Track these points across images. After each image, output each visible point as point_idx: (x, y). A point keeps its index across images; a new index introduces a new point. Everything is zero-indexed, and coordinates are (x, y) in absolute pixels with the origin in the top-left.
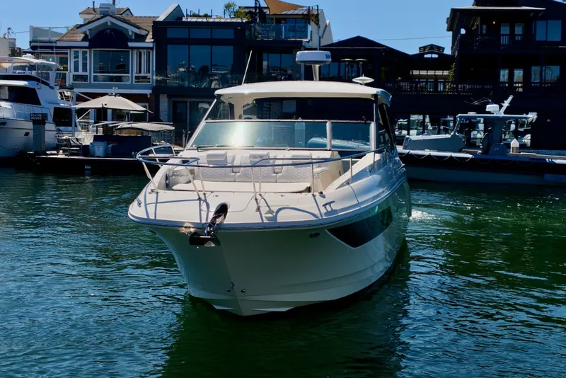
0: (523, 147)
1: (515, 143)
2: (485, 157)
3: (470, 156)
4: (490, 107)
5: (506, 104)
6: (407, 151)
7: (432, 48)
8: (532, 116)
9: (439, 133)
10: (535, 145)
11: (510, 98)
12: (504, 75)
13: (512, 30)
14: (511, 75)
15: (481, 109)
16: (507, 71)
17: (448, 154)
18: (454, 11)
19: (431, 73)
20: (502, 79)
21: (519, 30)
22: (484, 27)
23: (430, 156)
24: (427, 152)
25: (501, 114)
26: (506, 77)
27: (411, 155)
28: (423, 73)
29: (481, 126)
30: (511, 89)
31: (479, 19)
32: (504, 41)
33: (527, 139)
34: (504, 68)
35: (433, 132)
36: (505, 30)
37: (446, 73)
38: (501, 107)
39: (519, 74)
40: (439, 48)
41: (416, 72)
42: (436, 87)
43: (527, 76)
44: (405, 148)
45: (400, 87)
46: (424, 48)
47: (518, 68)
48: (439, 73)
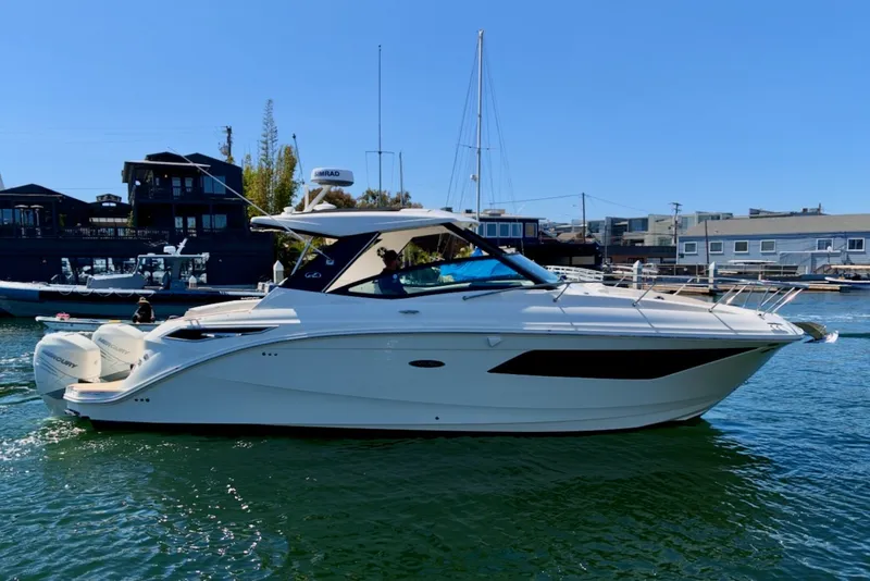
0: (200, 284)
1: (192, 280)
2: (167, 292)
3: (153, 292)
4: (166, 249)
5: (182, 245)
6: (90, 290)
7: (110, 198)
8: (206, 255)
9: (122, 273)
10: (210, 282)
11: (185, 241)
12: (178, 222)
13: (183, 182)
14: (185, 223)
15: (159, 251)
16: (181, 220)
17: (132, 291)
18: (128, 165)
19: (110, 220)
20: (177, 226)
21: (189, 183)
22: (157, 179)
23: (114, 294)
24: (111, 291)
25: (178, 255)
26: (181, 226)
27: (96, 294)
28: (103, 220)
29: (162, 267)
30: (186, 234)
31: (151, 172)
32: (177, 192)
33: (204, 278)
34: (179, 215)
35: (116, 272)
36: (176, 182)
37: (125, 220)
38: (177, 248)
39: (191, 222)
40: (116, 197)
41: (95, 220)
42: (116, 232)
43: (199, 223)
44: (89, 287)
45: (80, 233)
46: (102, 197)
47: (191, 216)
48: (118, 220)
